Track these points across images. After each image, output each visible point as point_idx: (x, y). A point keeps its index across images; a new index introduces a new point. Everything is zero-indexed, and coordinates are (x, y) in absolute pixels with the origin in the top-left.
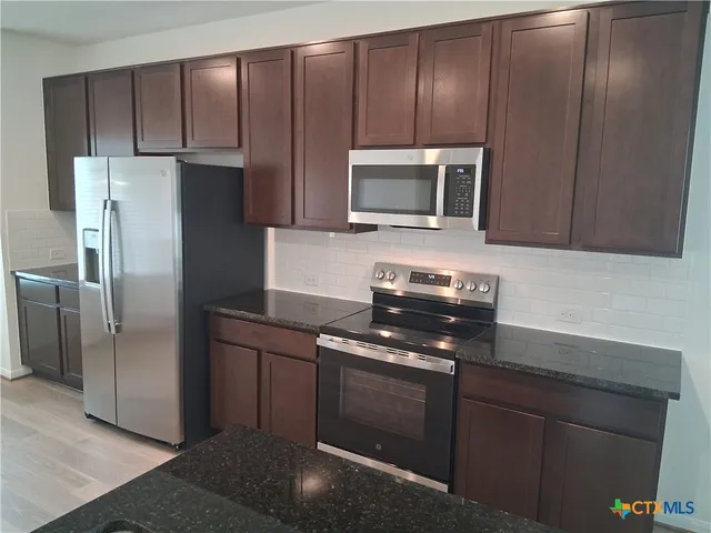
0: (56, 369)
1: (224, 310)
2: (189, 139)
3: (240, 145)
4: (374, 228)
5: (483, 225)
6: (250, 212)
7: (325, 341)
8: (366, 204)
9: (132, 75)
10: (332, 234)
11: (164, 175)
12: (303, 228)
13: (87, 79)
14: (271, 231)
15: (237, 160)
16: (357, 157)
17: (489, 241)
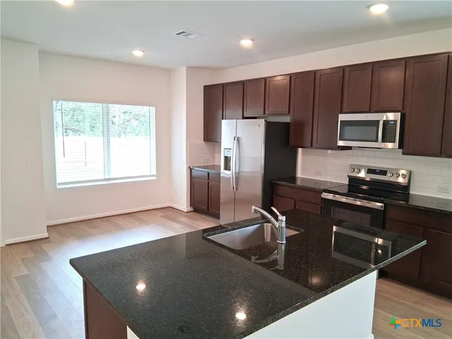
0: (206, 208)
1: (280, 183)
2: (266, 111)
3: (289, 112)
4: (349, 148)
5: (401, 146)
6: (292, 141)
7: (325, 195)
8: (347, 137)
9: (243, 84)
10: (329, 151)
11: (259, 126)
12: (317, 148)
13: (223, 86)
14: (300, 150)
15: (287, 119)
16: (342, 117)
17: (403, 154)
